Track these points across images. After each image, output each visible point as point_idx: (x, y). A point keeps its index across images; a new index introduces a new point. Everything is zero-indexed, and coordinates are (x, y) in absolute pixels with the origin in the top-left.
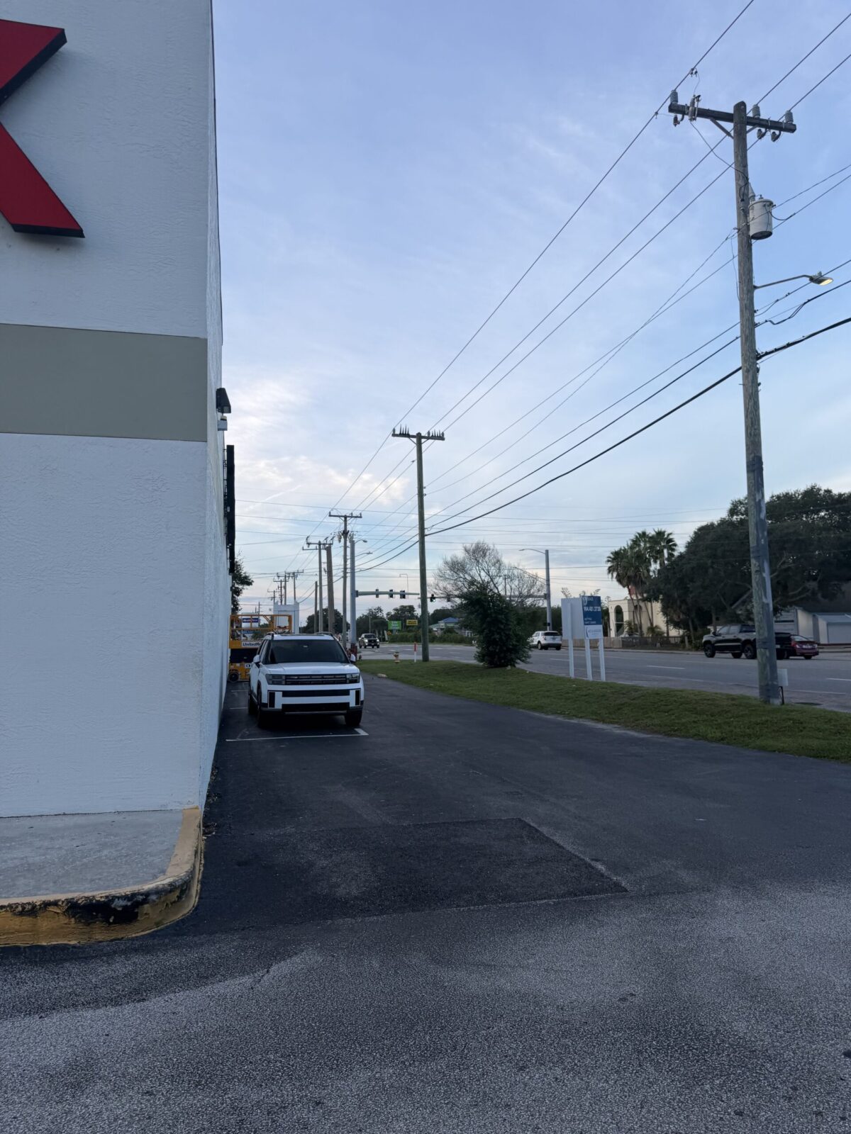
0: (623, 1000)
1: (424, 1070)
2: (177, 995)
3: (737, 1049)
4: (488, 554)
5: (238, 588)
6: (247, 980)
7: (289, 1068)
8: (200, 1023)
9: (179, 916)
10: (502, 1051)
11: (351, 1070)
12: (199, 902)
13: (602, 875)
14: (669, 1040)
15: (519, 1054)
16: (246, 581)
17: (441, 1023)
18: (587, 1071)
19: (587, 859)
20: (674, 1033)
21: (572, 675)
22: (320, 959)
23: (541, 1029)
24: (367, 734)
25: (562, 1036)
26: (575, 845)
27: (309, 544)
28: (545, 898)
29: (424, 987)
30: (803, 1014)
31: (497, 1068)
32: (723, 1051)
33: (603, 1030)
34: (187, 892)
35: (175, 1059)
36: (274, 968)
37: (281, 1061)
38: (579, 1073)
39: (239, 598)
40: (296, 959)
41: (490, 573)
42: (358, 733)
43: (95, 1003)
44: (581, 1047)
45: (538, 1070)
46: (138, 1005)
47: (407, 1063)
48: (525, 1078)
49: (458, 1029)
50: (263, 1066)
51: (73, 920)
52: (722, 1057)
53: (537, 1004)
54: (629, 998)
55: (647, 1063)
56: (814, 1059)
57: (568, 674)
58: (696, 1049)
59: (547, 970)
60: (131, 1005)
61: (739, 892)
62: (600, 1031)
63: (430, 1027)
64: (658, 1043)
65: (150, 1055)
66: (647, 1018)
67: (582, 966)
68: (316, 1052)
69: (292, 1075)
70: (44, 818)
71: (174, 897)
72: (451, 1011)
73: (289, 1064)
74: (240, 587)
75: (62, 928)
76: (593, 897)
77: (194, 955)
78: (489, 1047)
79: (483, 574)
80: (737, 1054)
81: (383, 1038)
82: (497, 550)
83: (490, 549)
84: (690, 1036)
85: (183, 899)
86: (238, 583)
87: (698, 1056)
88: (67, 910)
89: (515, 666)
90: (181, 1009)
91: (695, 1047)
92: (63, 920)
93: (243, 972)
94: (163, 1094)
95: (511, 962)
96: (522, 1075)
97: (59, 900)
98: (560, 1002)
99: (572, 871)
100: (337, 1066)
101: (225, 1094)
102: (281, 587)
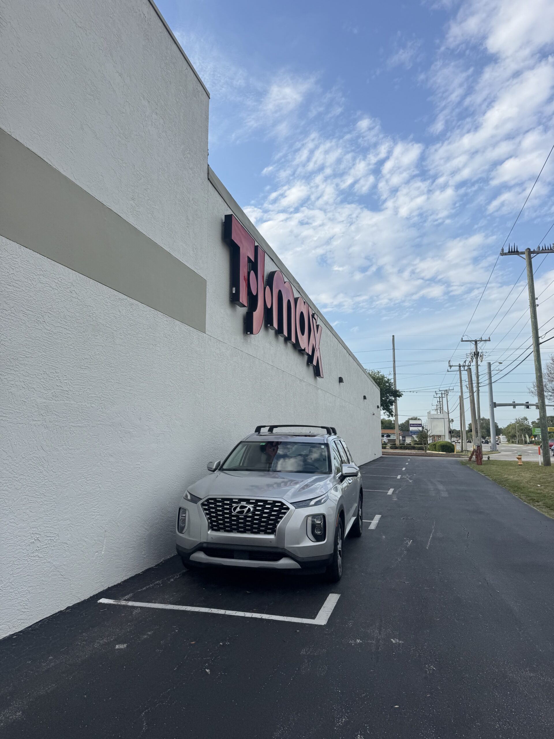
5: (391, 399)
16: (398, 394)
39: (393, 407)
74: (393, 398)
102: (440, 402)
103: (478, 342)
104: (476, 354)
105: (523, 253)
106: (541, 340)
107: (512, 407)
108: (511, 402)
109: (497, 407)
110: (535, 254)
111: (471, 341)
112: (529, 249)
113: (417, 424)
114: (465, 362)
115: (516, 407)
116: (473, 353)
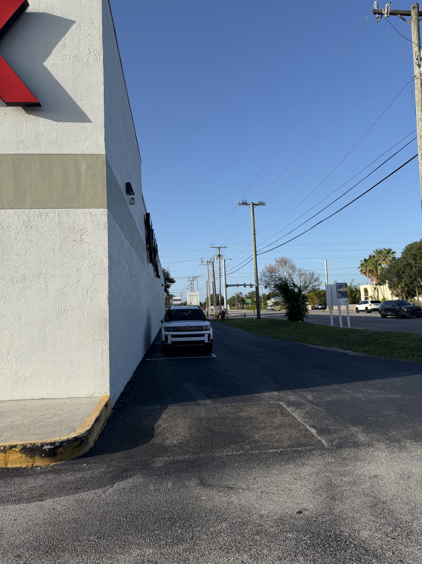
0: (300, 512)
1: (170, 551)
2: (61, 498)
3: (358, 549)
4: (288, 263)
5: (168, 284)
6: (99, 491)
7: (97, 545)
8: (64, 516)
9: (81, 454)
10: (218, 541)
11: (130, 549)
12: (93, 446)
13: (313, 436)
14: (318, 540)
15: (227, 544)
16: (172, 281)
17: (191, 522)
18: (263, 557)
19: (308, 427)
20: (323, 536)
21: (332, 325)
22: (142, 480)
23: (245, 529)
24: (216, 356)
25: (256, 534)
26: (304, 418)
27: (202, 262)
28: (275, 449)
29: (190, 500)
30: (406, 527)
31: (211, 553)
32: (349, 549)
33: (281, 531)
34: (85, 441)
35: (42, 536)
36: (115, 485)
37: (95, 541)
38: (257, 559)
39: (169, 289)
40: (130, 480)
41: (289, 273)
42: (212, 356)
43: (19, 501)
44: (264, 542)
45: (234, 555)
46: (39, 503)
47: (162, 546)
48: (224, 560)
49: (199, 526)
50: (85, 543)
51: (24, 455)
52: (347, 553)
53: (249, 512)
54: (304, 512)
55: (300, 555)
56: (405, 558)
57: (330, 324)
58: (333, 547)
59: (262, 492)
60: (35, 503)
61: (390, 447)
62: (279, 532)
63: (184, 524)
64: (311, 541)
65: (31, 533)
66: (310, 525)
67: (283, 490)
68: (116, 537)
69: (97, 550)
70: (33, 401)
71: (76, 444)
72: (199, 515)
73: (99, 543)
74: (169, 284)
75: (19, 459)
76: (304, 448)
77: (79, 475)
78: (212, 538)
79: (285, 274)
80: (357, 552)
81: (155, 530)
82: (292, 261)
83: (288, 261)
84: (332, 538)
85: (83, 445)
86: (168, 282)
87: (332, 552)
88: (21, 450)
89: (304, 321)
90: (59, 507)
91: (333, 546)
92: (19, 455)
93: (99, 487)
94: (26, 557)
95: (243, 486)
96: (223, 558)
97: (17, 445)
98: (263, 512)
99: (297, 433)
100: (124, 545)
101: (57, 559)
102: (191, 284)
103: (220, 248)
104: (219, 256)
105: (249, 204)
106: (257, 253)
107: (236, 287)
108: (236, 284)
109: (229, 287)
110: (255, 206)
111: (216, 248)
112: (253, 203)
113: (177, 299)
114: (211, 259)
115: (239, 286)
116: (217, 255)
